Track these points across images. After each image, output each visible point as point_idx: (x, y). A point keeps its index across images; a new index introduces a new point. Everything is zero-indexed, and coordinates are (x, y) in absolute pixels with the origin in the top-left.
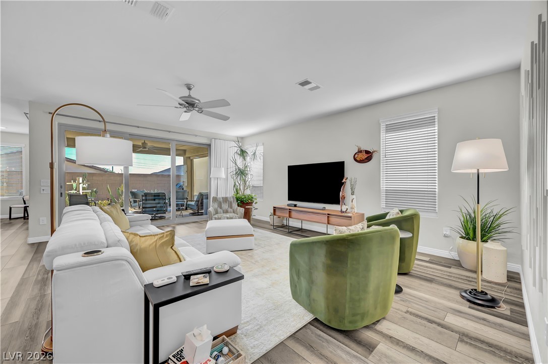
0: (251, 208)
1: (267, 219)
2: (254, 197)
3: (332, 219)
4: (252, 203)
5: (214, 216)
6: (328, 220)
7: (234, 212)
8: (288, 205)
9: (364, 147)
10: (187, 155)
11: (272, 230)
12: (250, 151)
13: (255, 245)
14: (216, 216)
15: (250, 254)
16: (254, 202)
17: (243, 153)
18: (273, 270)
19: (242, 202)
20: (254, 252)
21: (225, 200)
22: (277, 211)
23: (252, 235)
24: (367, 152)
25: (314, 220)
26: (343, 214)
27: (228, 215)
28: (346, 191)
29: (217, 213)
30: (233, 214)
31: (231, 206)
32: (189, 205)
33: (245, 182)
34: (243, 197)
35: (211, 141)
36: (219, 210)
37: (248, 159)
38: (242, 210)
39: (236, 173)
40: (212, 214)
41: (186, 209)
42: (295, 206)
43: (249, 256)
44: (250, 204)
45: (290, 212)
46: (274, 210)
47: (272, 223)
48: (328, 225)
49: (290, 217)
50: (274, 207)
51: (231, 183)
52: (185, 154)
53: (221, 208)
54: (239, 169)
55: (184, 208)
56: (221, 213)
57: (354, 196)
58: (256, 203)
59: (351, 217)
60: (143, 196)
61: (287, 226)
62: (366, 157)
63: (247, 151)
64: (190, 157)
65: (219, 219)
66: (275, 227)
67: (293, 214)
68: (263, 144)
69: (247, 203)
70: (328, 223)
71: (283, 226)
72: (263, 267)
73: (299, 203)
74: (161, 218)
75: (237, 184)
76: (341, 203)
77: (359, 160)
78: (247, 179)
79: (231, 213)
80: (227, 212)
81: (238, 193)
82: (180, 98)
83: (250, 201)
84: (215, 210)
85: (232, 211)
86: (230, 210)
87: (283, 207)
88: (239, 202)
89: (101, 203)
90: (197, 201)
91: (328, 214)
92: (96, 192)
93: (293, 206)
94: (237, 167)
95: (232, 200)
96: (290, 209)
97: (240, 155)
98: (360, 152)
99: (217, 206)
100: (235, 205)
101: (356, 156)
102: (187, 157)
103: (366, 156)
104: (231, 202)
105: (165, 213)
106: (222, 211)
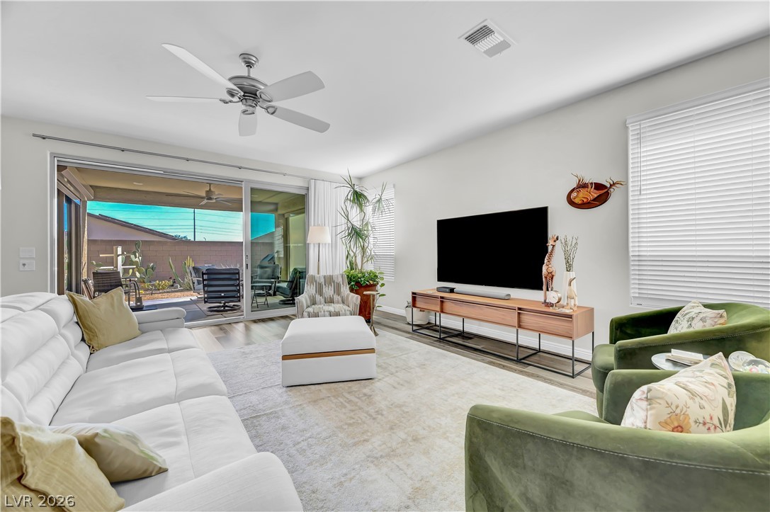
0: (374, 296)
1: (401, 311)
2: (379, 276)
3: (527, 318)
4: (375, 285)
5: (306, 310)
6: (519, 321)
7: (343, 303)
8: (439, 290)
9: (591, 177)
10: (280, 212)
11: (409, 333)
12: (371, 195)
13: (378, 366)
14: (310, 310)
15: (366, 391)
16: (380, 284)
17: (358, 197)
18: (416, 440)
19: (358, 283)
20: (378, 384)
21: (329, 280)
22: (417, 299)
23: (372, 350)
24: (599, 186)
25: (490, 319)
26: (551, 310)
27: (331, 308)
28: (554, 264)
29: (314, 303)
30: (341, 305)
31: (338, 291)
32: (279, 287)
33: (363, 248)
34: (359, 275)
35: (309, 183)
36: (318, 298)
37: (369, 209)
38: (355, 299)
39: (349, 234)
40: (302, 306)
41: (275, 294)
42: (452, 291)
43: (365, 395)
44: (372, 287)
45: (442, 302)
46: (414, 299)
47: (409, 320)
48: (520, 330)
49: (442, 311)
50: (413, 293)
51: (342, 251)
52: (276, 210)
53: (321, 294)
54: (353, 228)
55: (271, 292)
56: (320, 304)
57: (572, 274)
58: (383, 285)
59: (570, 316)
60: (205, 274)
61: (436, 325)
62: (596, 196)
63: (365, 194)
64: (283, 215)
65: (316, 315)
66: (415, 328)
67: (448, 306)
68: (394, 186)
69: (367, 286)
70: (520, 326)
71: (429, 326)
72: (391, 428)
73: (459, 287)
74: (233, 309)
75: (352, 254)
76: (544, 287)
77: (580, 202)
78: (366, 245)
79: (338, 303)
80: (330, 301)
81: (352, 269)
82: (230, 79)
83: (371, 282)
84: (310, 297)
85: (340, 299)
86: (336, 298)
87: (430, 292)
88: (353, 283)
89: (158, 284)
90: (291, 282)
91: (520, 309)
92: (152, 268)
93: (448, 290)
94: (349, 225)
95: (340, 280)
96: (442, 298)
97: (353, 201)
98: (582, 186)
99: (314, 292)
100: (345, 290)
101: (574, 194)
102: (279, 215)
103: (595, 194)
104: (338, 285)
105: (239, 301)
106: (323, 300)
